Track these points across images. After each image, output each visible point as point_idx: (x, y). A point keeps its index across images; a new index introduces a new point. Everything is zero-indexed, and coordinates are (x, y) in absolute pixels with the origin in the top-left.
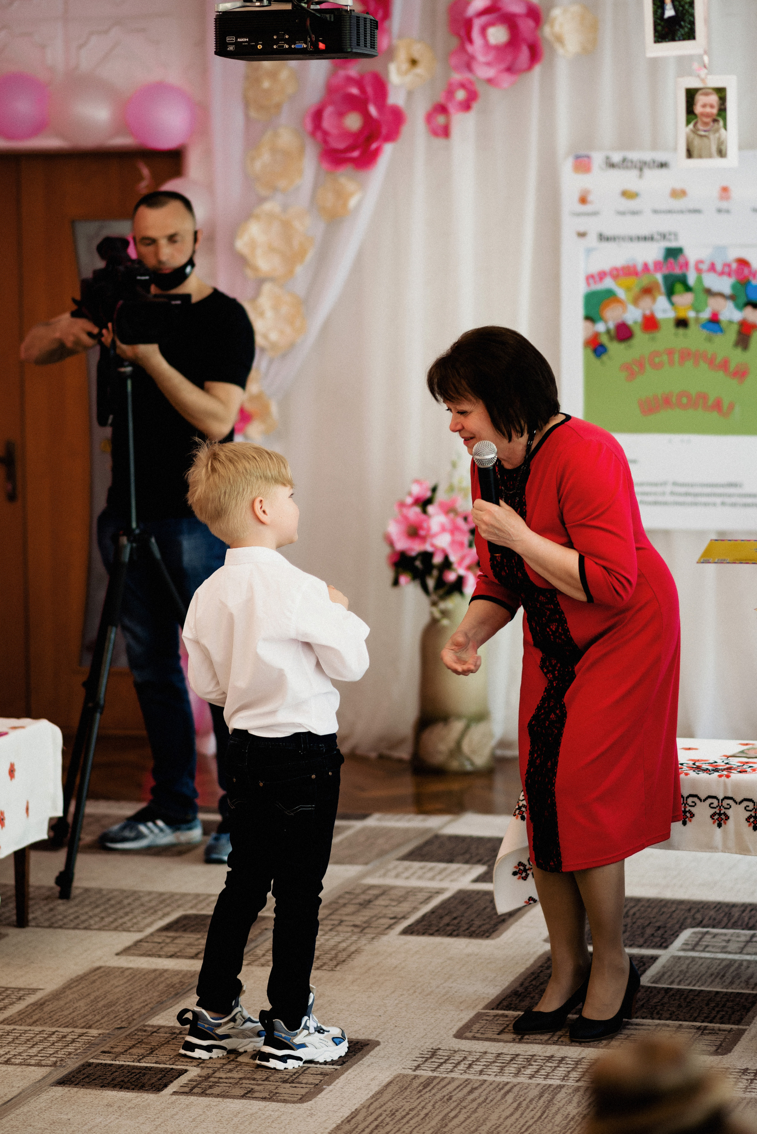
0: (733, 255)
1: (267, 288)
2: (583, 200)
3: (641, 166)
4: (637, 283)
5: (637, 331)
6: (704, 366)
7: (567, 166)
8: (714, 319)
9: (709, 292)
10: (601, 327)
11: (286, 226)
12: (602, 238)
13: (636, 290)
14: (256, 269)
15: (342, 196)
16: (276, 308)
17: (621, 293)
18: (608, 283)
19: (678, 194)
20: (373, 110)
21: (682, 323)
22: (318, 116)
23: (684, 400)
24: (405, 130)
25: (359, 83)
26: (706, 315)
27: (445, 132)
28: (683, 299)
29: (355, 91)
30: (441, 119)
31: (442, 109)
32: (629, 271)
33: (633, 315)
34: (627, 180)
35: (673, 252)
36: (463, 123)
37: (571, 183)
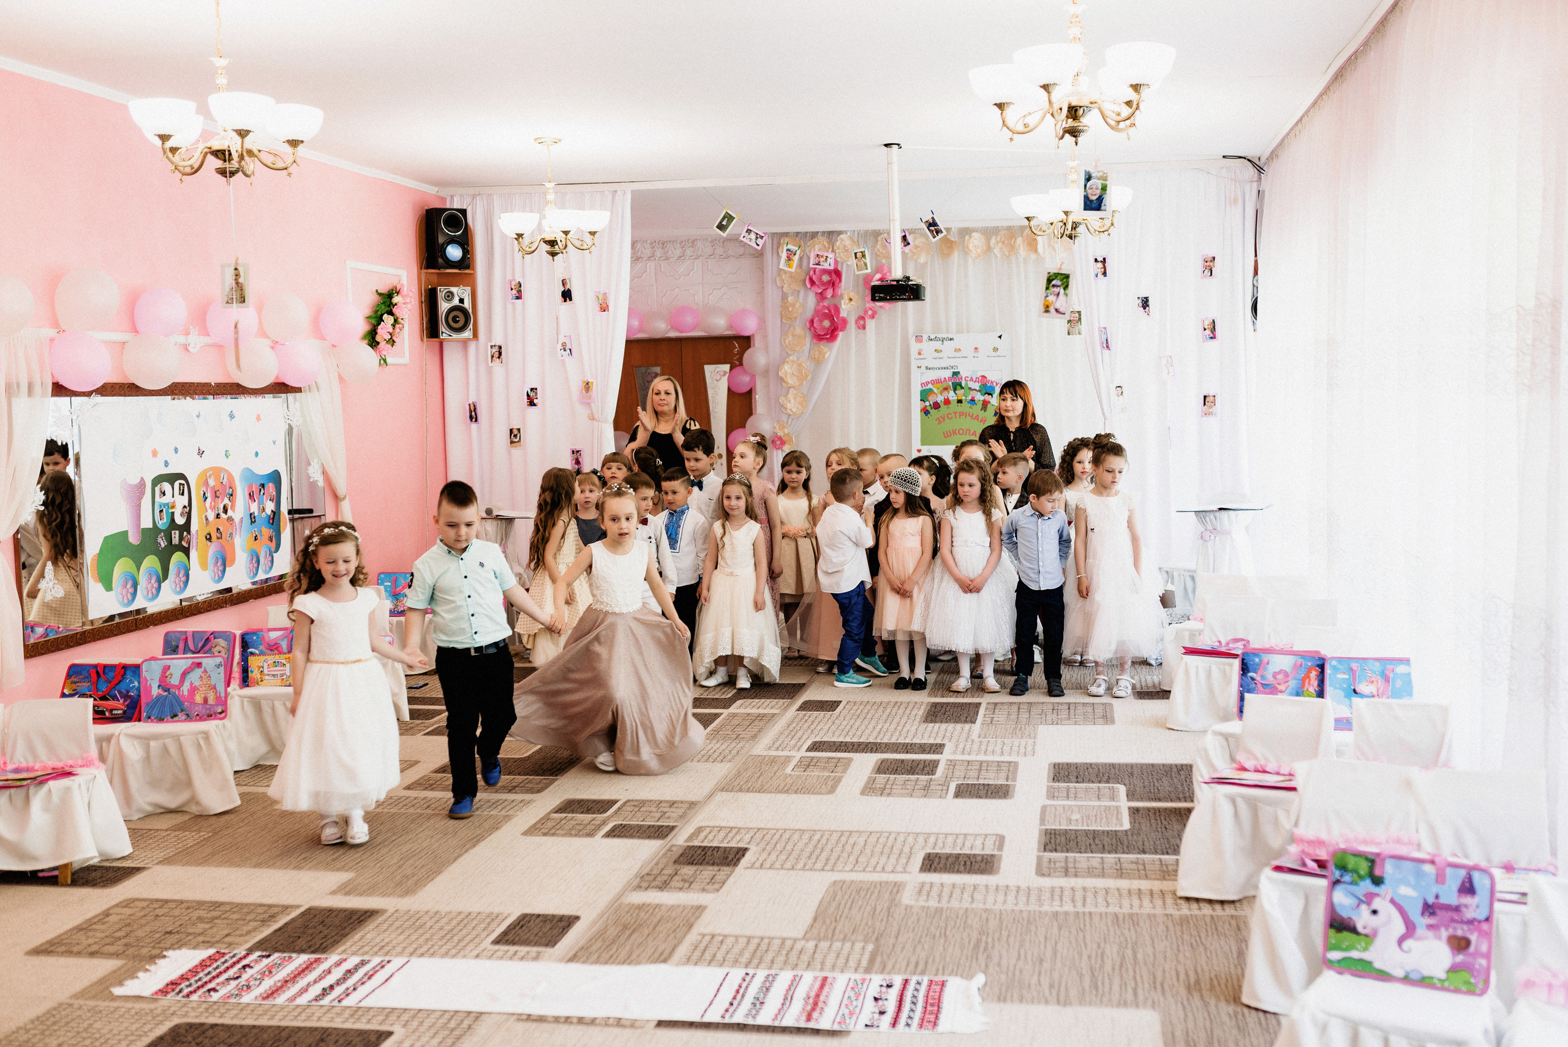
0: (979, 374)
1: (791, 390)
2: (919, 354)
3: (943, 340)
4: (941, 386)
5: (942, 405)
6: (969, 418)
7: (913, 340)
8: (973, 400)
9: (970, 389)
10: (927, 404)
11: (800, 365)
12: (927, 368)
13: (941, 389)
14: (787, 383)
15: (822, 354)
16: (795, 398)
17: (935, 390)
18: (930, 386)
19: (958, 350)
20: (836, 319)
22: (812, 322)
23: (961, 432)
24: (848, 326)
25: (829, 308)
26: (969, 398)
27: (864, 327)
28: (960, 392)
29: (826, 311)
30: (862, 322)
31: (863, 318)
32: (938, 381)
33: (940, 399)
34: (937, 345)
35: (956, 374)
36: (871, 324)
37: (914, 347)
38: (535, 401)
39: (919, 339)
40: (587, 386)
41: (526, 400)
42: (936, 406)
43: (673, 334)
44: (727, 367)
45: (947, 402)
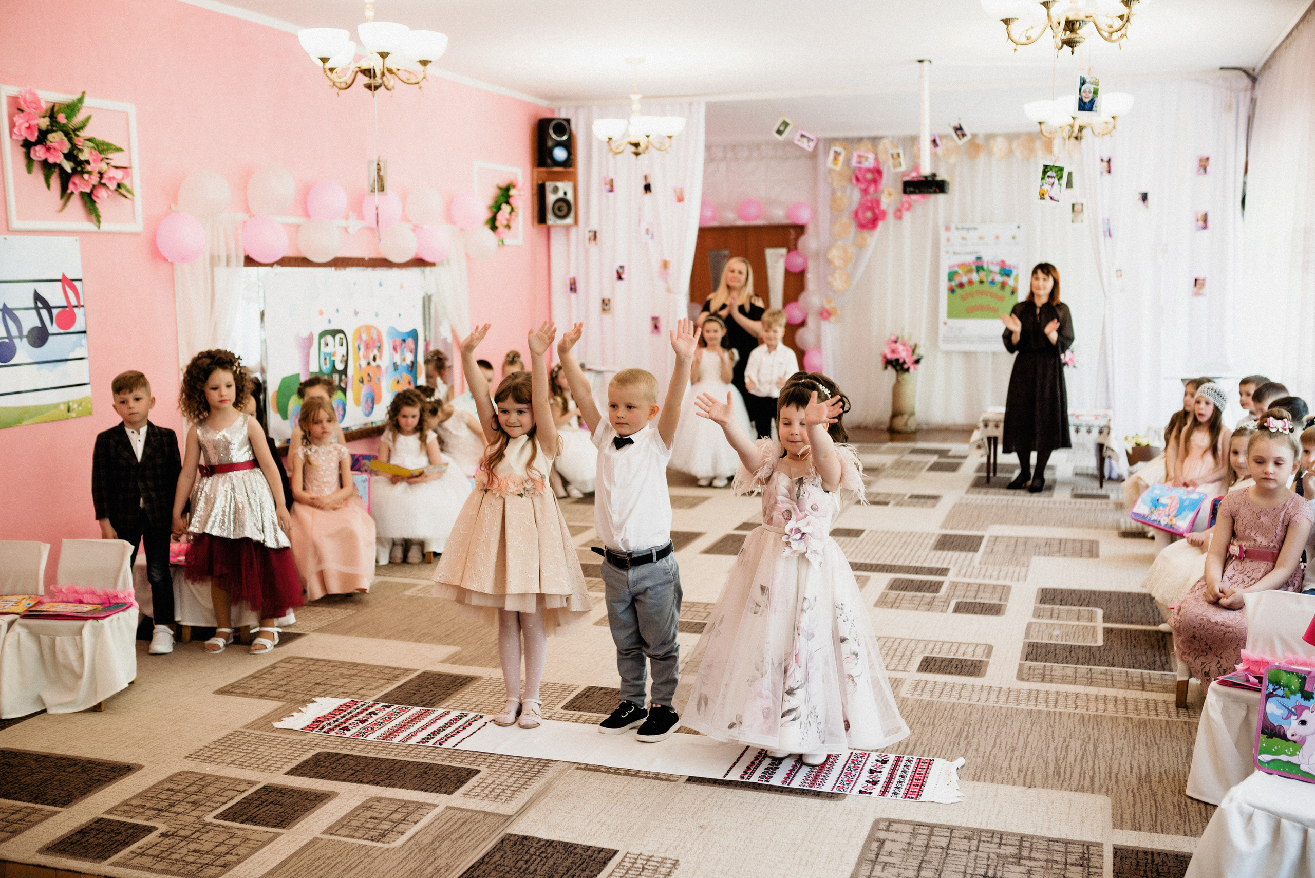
0: (999, 259)
1: (837, 271)
2: (948, 241)
3: (968, 229)
4: (966, 269)
5: (966, 285)
6: (989, 297)
7: (942, 229)
8: (993, 281)
9: (991, 272)
10: (953, 283)
11: (845, 249)
12: (954, 253)
13: (966, 271)
14: (834, 264)
15: (864, 240)
16: (840, 277)
17: (960, 271)
18: (956, 269)
19: (981, 238)
20: (877, 211)
21: (981, 282)
22: (856, 213)
23: (981, 308)
24: (887, 217)
25: (871, 202)
26: (990, 279)
27: (901, 218)
28: (982, 274)
29: (869, 204)
30: (898, 214)
31: (899, 210)
32: (962, 265)
33: (964, 279)
34: (964, 233)
35: (979, 259)
36: (907, 215)
37: (943, 235)
38: (623, 276)
39: (948, 228)
40: (665, 265)
41: (615, 276)
42: (961, 285)
43: (740, 223)
44: (784, 251)
45: (971, 282)
